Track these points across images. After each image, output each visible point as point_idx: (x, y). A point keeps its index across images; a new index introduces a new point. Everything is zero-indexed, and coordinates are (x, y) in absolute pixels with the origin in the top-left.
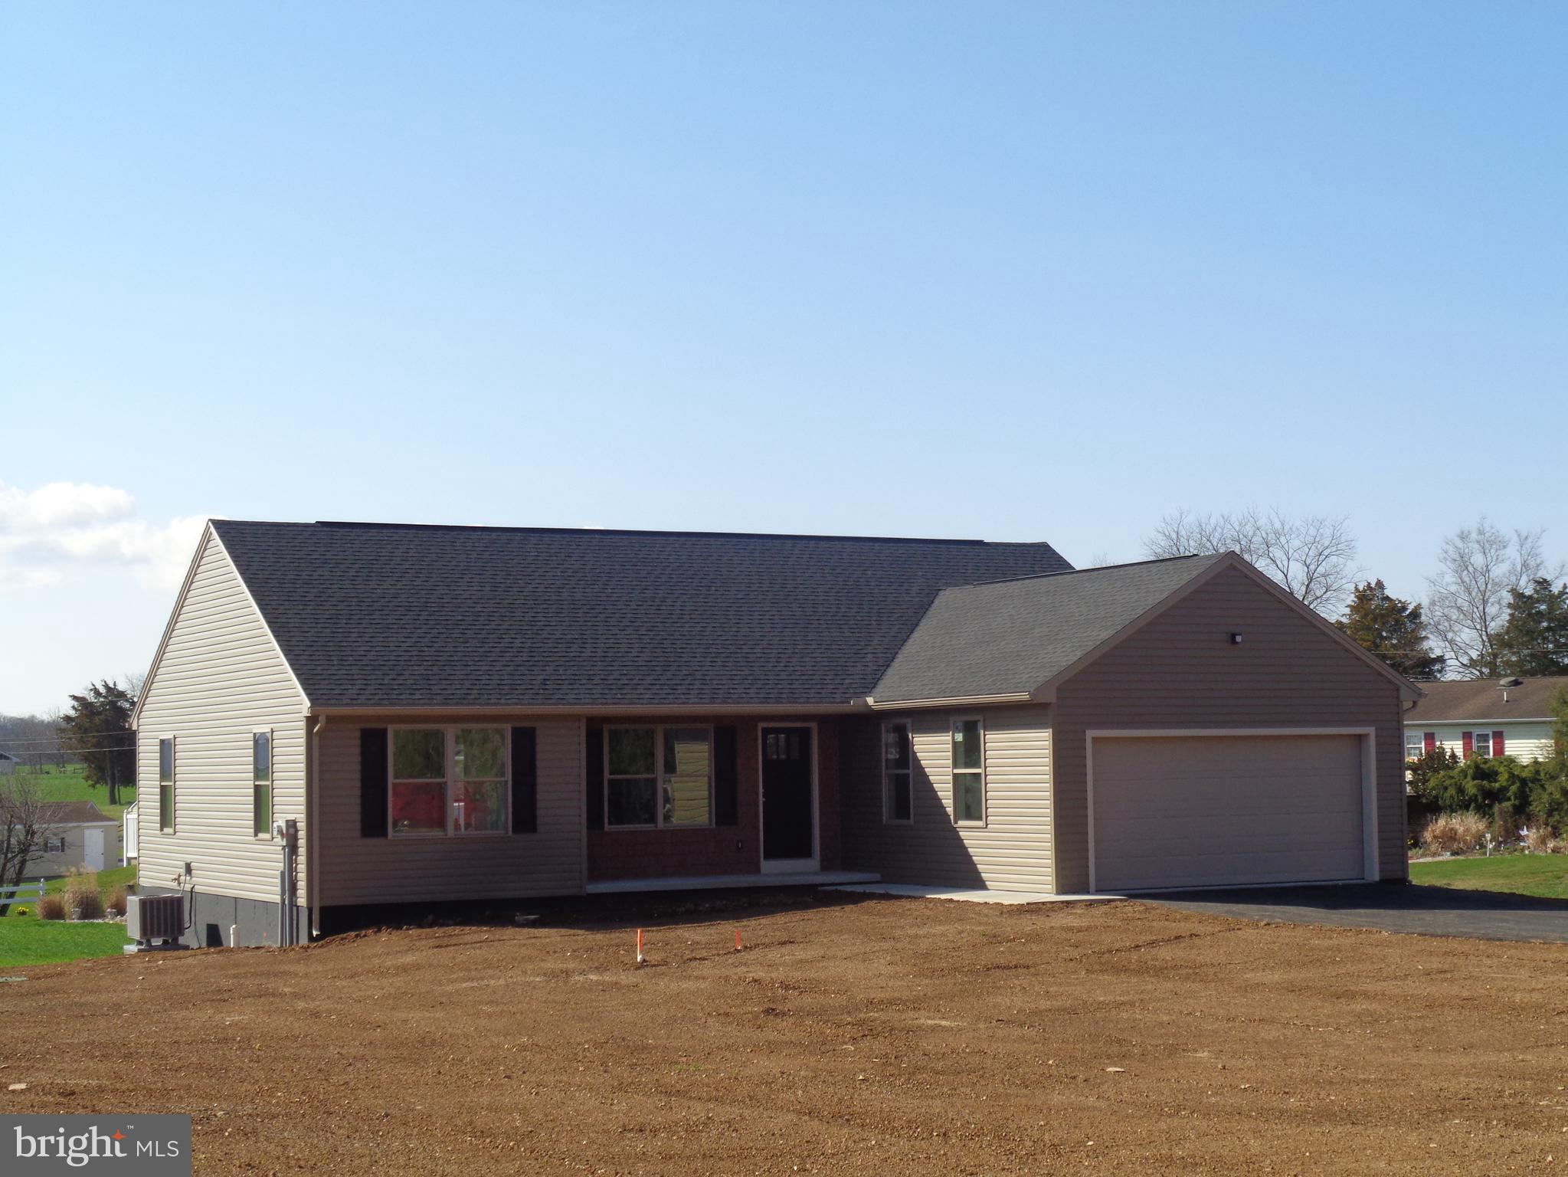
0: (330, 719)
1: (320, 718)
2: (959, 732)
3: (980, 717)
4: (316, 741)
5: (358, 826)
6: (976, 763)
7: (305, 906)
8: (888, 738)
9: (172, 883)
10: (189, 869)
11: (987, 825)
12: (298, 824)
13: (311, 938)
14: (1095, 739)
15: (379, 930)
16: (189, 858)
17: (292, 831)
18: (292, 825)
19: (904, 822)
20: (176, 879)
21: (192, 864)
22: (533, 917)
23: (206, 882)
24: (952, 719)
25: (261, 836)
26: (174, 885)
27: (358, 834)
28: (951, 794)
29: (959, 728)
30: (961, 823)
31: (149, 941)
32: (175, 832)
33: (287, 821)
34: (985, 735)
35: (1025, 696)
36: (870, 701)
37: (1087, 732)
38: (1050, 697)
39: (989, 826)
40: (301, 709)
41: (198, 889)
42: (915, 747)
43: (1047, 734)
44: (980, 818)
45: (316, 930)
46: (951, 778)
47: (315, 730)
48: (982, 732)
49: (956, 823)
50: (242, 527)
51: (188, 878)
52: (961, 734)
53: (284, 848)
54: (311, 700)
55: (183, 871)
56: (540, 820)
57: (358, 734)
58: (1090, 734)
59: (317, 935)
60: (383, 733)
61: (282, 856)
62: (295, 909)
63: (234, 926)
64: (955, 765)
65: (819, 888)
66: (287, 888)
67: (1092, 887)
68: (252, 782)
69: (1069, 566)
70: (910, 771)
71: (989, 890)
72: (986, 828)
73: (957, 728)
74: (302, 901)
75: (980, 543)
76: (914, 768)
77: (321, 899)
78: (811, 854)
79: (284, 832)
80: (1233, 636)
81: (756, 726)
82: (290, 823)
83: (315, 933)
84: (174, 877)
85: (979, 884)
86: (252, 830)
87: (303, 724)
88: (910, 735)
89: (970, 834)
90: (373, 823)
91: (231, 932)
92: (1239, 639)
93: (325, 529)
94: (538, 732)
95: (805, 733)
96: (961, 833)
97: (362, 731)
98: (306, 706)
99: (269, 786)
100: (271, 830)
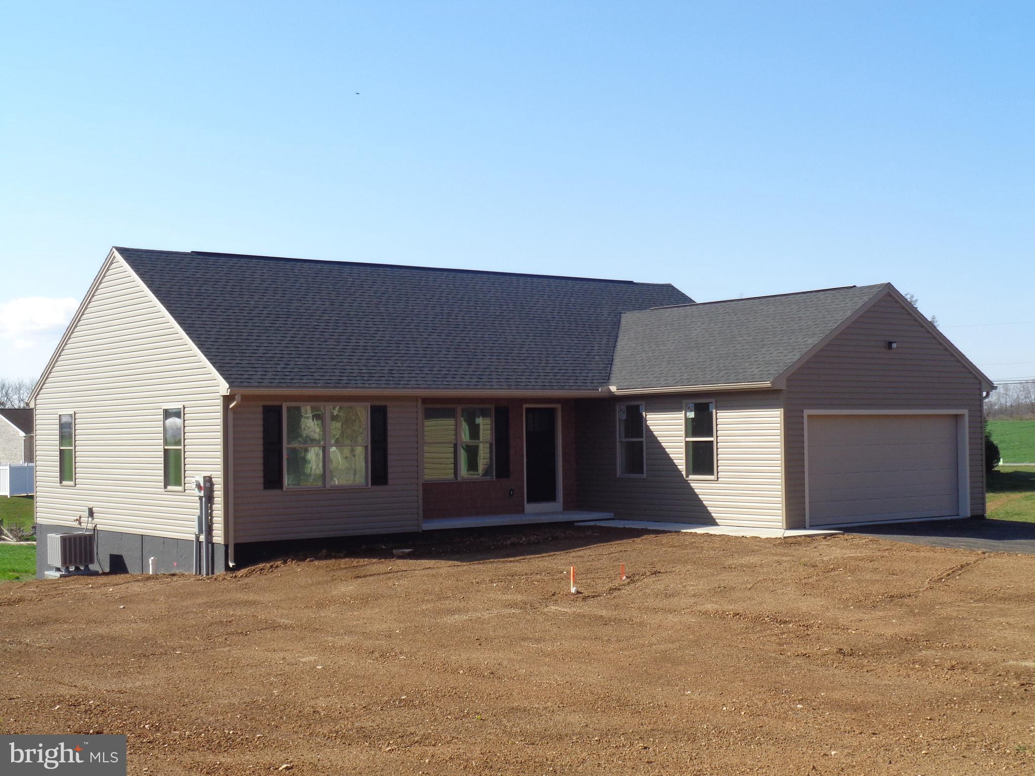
0: (244, 398)
1: (236, 397)
2: (691, 411)
3: (713, 400)
4: (230, 415)
5: (262, 480)
6: (712, 436)
7: (223, 543)
8: (621, 415)
9: (74, 523)
10: (91, 513)
11: (718, 478)
12: (213, 479)
13: (227, 568)
14: (809, 416)
15: (285, 562)
16: (91, 504)
17: (208, 485)
18: (209, 480)
19: (638, 476)
20: (77, 520)
21: (94, 509)
22: (408, 550)
23: (106, 522)
24: (684, 402)
25: (169, 488)
26: (76, 524)
27: (262, 487)
28: (683, 456)
29: (691, 408)
30: (691, 477)
31: (67, 568)
32: (76, 485)
33: (204, 477)
34: (716, 413)
35: (767, 384)
36: (613, 389)
37: (804, 410)
38: (782, 386)
39: (719, 479)
40: (219, 389)
41: (99, 527)
42: (648, 422)
43: (779, 412)
44: (712, 473)
45: (231, 562)
46: (683, 444)
47: (231, 406)
48: (714, 411)
49: (687, 476)
50: (140, 253)
51: (90, 519)
52: (693, 413)
53: (201, 498)
54: (228, 382)
55: (87, 514)
56: (390, 476)
57: (260, 410)
58: (807, 412)
59: (233, 566)
60: (278, 410)
61: (198, 504)
62: (210, 545)
63: (152, 558)
64: (686, 436)
65: (576, 524)
66: (204, 530)
67: (807, 524)
68: (162, 447)
69: (691, 300)
70: (644, 439)
71: (719, 525)
72: (717, 480)
73: (689, 408)
74: (218, 537)
75: (631, 283)
76: (646, 437)
77: (235, 537)
78: (555, 498)
79: (202, 485)
80: (890, 344)
81: (522, 406)
82: (207, 479)
83: (231, 565)
84: (75, 518)
85: (712, 522)
86: (163, 484)
87: (220, 402)
88: (644, 414)
89: (700, 485)
90: (272, 480)
91: (150, 562)
92: (894, 345)
93: (199, 257)
94: (389, 410)
95: (552, 411)
96: (691, 484)
97: (265, 407)
98: (223, 387)
99: (180, 450)
100: (185, 484)
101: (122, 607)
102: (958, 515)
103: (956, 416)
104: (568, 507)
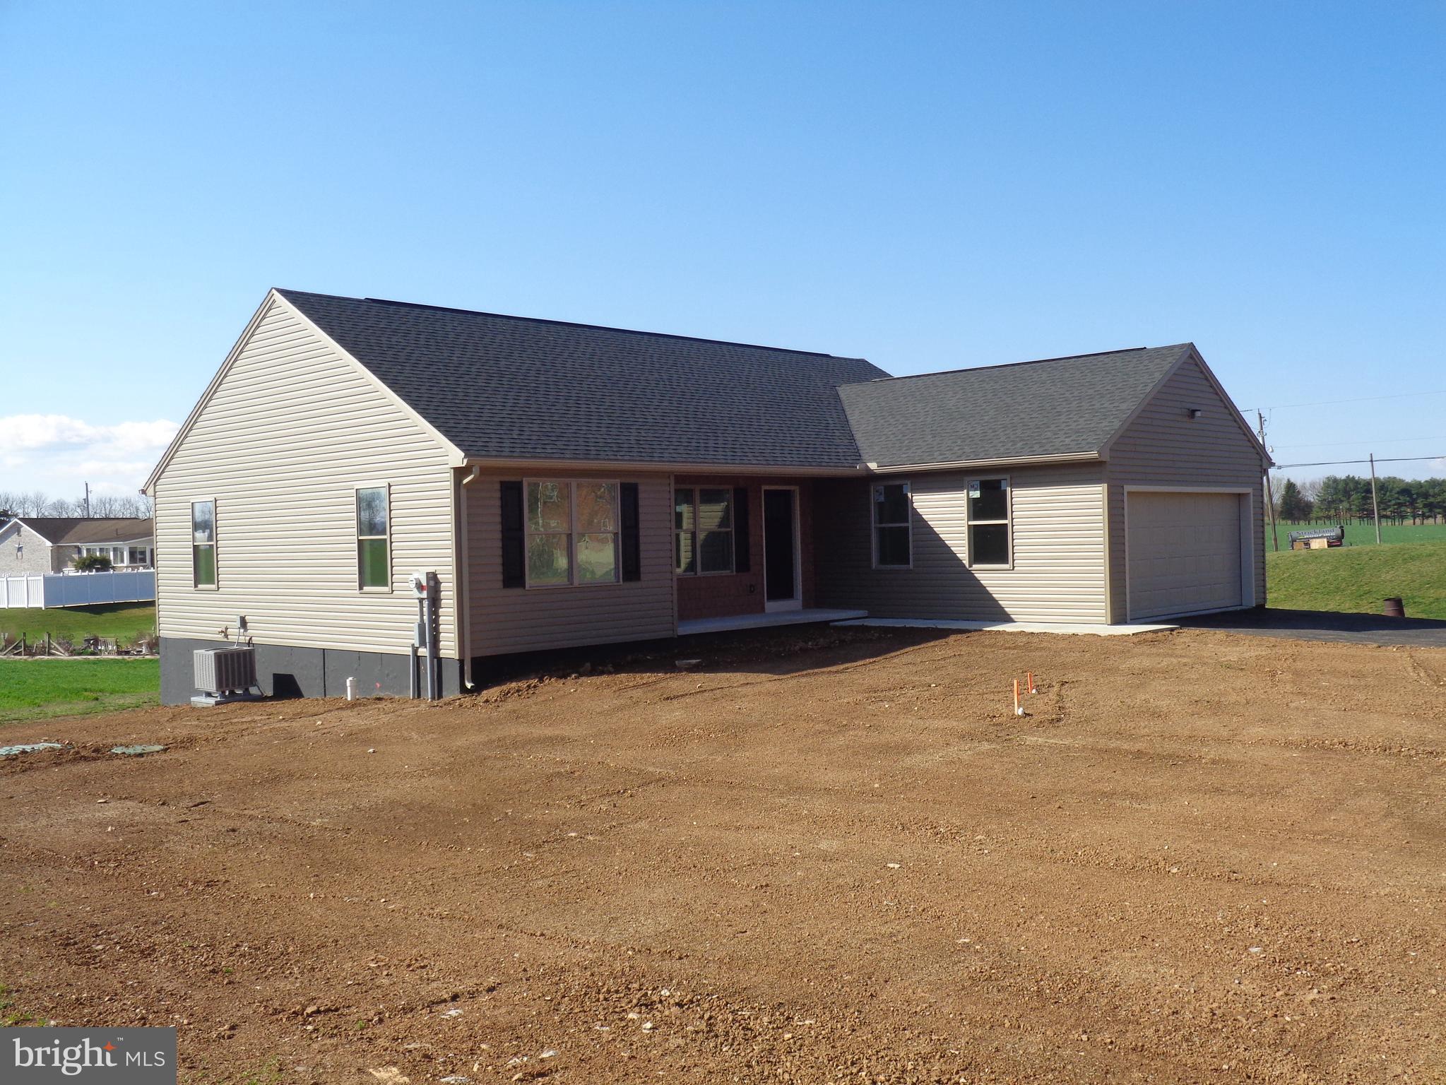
0: (484, 471)
1: (474, 470)
2: (976, 490)
3: (1008, 477)
4: (463, 492)
5: (500, 577)
6: (1004, 516)
7: (457, 658)
8: (876, 496)
9: (219, 636)
10: (244, 623)
11: (1014, 567)
12: (438, 576)
13: (463, 690)
14: (1129, 493)
15: (541, 680)
16: (243, 612)
17: (432, 583)
18: (433, 577)
19: (903, 567)
20: (222, 632)
21: (247, 618)
22: (694, 661)
23: (264, 633)
24: (967, 479)
25: (366, 589)
26: (220, 637)
27: (500, 584)
28: (966, 542)
29: (976, 486)
30: (975, 566)
32: (218, 588)
33: (427, 573)
34: (1012, 492)
36: (873, 466)
37: (1124, 486)
38: (1106, 458)
39: (1015, 568)
40: (447, 460)
41: (255, 640)
42: (914, 504)
43: (1101, 488)
44: (1006, 562)
45: (469, 682)
46: (965, 529)
47: (465, 481)
48: (1009, 489)
49: (970, 566)
51: (242, 630)
52: (979, 492)
53: (421, 600)
54: (463, 450)
55: (238, 624)
56: (643, 570)
57: (498, 486)
58: (1128, 488)
59: (472, 686)
60: (517, 487)
61: (418, 609)
62: (435, 660)
63: (351, 678)
64: (969, 520)
65: (831, 624)
66: (427, 640)
68: (356, 537)
70: (910, 525)
71: (1015, 622)
72: (1013, 570)
73: (973, 487)
74: (449, 647)
75: (824, 355)
76: (913, 522)
77: (472, 649)
78: (793, 595)
79: (424, 583)
80: (1194, 411)
81: (761, 488)
82: (430, 576)
83: (469, 685)
84: (220, 630)
85: (1007, 619)
86: (357, 584)
87: (450, 476)
88: (909, 495)
89: (989, 577)
90: (513, 574)
91: (348, 683)
92: (1198, 414)
93: (375, 305)
94: (641, 488)
95: (787, 495)
96: (976, 575)
97: (502, 483)
98: (457, 457)
99: (385, 540)
100: (392, 583)
101: (371, 750)
102: (1241, 605)
103: (1239, 496)
104: (807, 605)
